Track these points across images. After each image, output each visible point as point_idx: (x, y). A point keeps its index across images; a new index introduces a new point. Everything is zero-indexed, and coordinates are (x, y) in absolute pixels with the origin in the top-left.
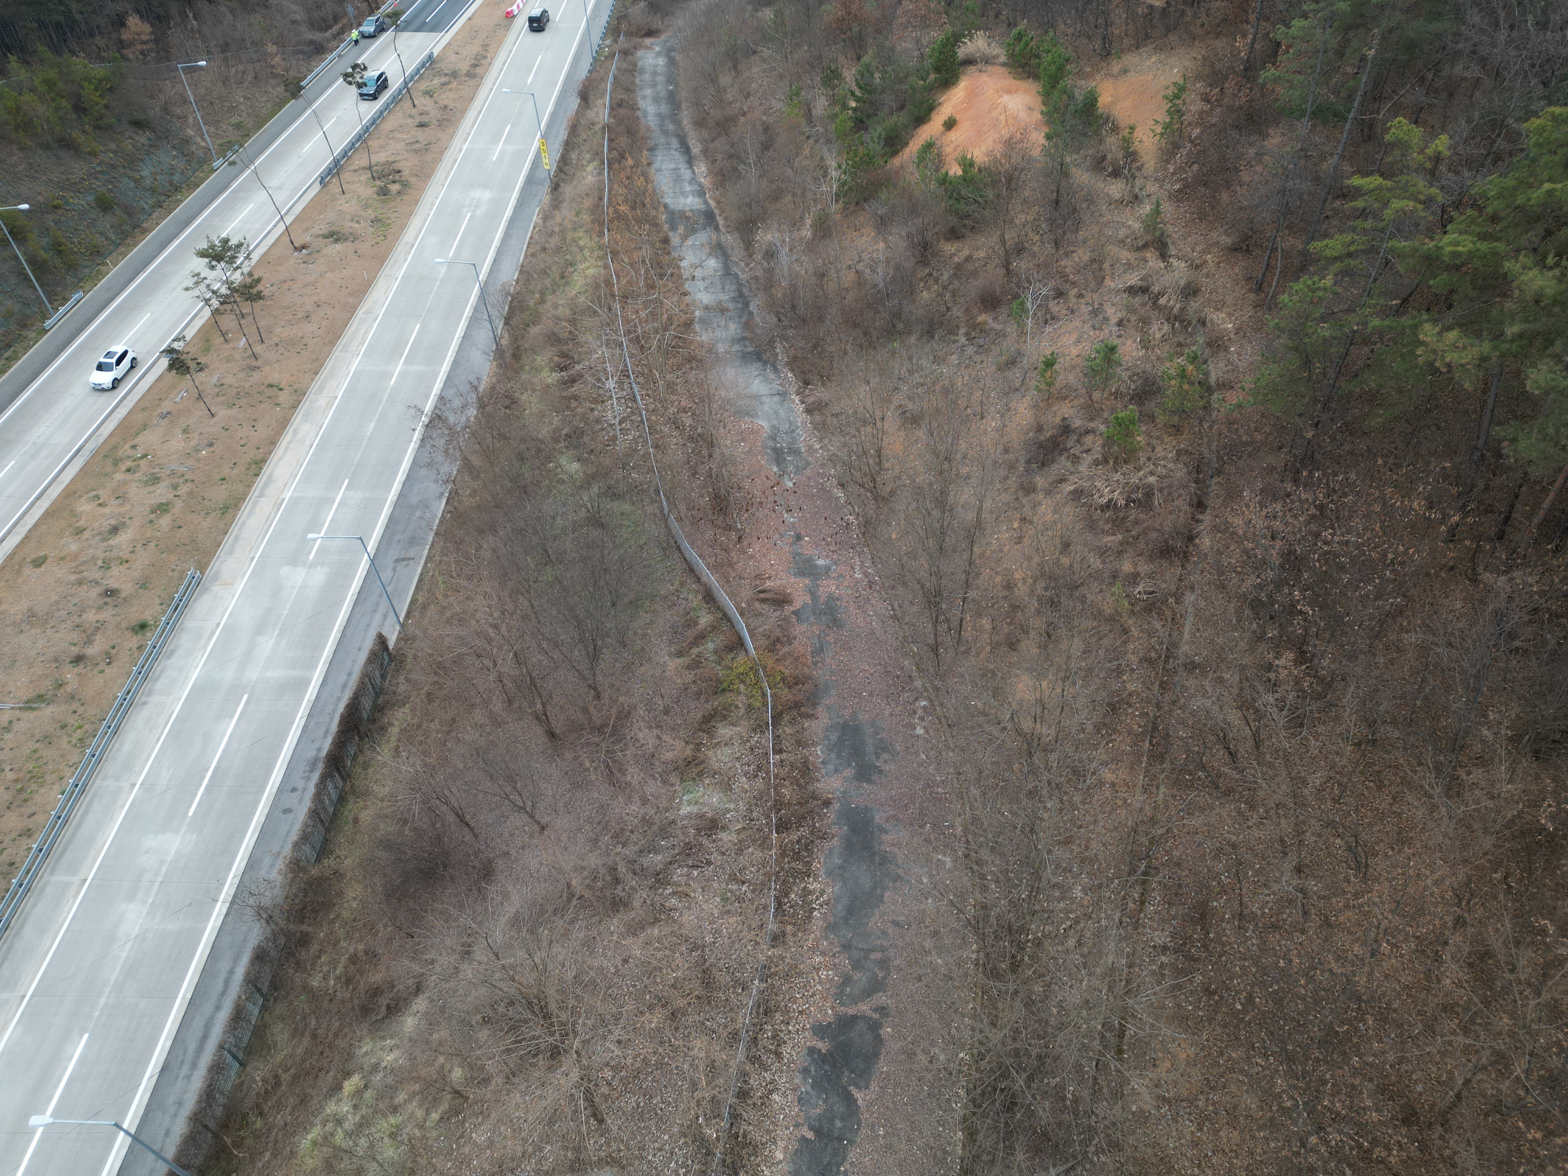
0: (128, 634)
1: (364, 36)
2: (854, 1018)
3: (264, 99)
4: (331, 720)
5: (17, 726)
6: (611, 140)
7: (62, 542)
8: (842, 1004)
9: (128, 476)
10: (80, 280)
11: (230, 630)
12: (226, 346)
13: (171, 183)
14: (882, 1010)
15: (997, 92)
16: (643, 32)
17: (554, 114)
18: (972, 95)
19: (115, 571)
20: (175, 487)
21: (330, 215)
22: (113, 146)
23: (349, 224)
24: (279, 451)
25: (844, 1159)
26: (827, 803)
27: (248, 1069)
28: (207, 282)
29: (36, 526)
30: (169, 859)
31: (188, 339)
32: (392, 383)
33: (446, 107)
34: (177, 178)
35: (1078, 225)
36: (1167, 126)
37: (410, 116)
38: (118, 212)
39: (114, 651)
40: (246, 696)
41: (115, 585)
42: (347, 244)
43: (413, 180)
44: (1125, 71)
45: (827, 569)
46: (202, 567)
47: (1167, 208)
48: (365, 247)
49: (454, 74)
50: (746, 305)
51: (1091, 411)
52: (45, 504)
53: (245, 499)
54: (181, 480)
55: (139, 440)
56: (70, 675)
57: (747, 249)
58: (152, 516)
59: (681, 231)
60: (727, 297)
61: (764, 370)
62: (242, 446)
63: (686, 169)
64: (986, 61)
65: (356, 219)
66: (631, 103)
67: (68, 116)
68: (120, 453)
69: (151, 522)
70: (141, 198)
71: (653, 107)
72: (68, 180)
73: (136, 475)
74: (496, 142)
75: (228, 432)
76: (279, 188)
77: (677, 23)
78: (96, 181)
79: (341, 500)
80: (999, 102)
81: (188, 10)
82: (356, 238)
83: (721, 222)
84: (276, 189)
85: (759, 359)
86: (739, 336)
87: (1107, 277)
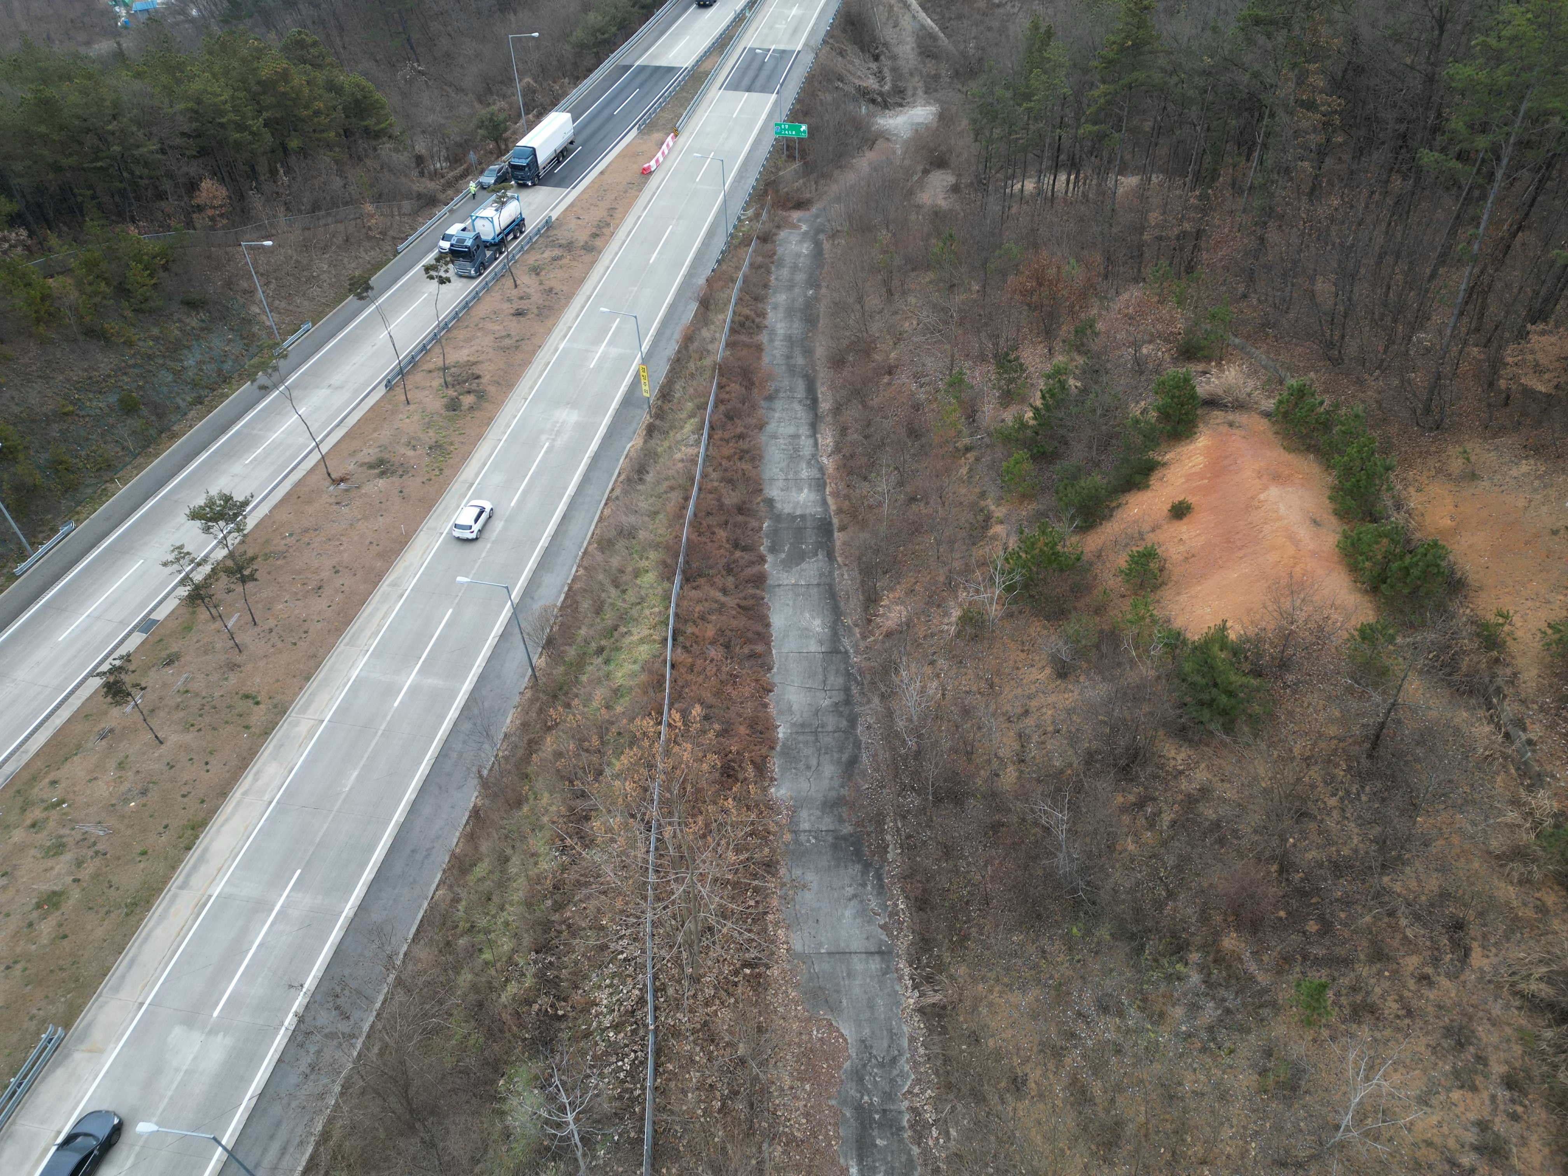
3: (353, 265)
9: (30, 836)
13: (220, 372)
15: (1260, 473)
16: (792, 203)
17: (673, 306)
18: (1216, 468)
20: (79, 864)
21: (385, 434)
22: (155, 331)
23: (402, 450)
24: (228, 808)
32: (396, 704)
33: (551, 290)
34: (227, 367)
37: (509, 300)
38: (145, 414)
42: (395, 479)
43: (492, 389)
44: (1472, 474)
48: (413, 484)
49: (569, 246)
50: (853, 723)
53: (162, 890)
54: (91, 852)
55: (64, 771)
57: (866, 606)
58: (35, 915)
59: (783, 556)
60: (827, 702)
61: (863, 885)
62: (184, 796)
63: (807, 437)
64: (1240, 406)
65: (413, 442)
66: (757, 320)
67: (105, 302)
68: (36, 790)
69: (30, 925)
70: (178, 394)
71: (783, 325)
72: (90, 378)
73: (39, 836)
74: (598, 341)
75: (173, 770)
76: (340, 387)
77: (834, 189)
78: (125, 377)
79: (282, 906)
80: (1262, 497)
81: (278, 165)
82: (406, 472)
83: (838, 544)
84: (336, 388)
85: (858, 855)
86: (834, 794)
87: (1475, 944)
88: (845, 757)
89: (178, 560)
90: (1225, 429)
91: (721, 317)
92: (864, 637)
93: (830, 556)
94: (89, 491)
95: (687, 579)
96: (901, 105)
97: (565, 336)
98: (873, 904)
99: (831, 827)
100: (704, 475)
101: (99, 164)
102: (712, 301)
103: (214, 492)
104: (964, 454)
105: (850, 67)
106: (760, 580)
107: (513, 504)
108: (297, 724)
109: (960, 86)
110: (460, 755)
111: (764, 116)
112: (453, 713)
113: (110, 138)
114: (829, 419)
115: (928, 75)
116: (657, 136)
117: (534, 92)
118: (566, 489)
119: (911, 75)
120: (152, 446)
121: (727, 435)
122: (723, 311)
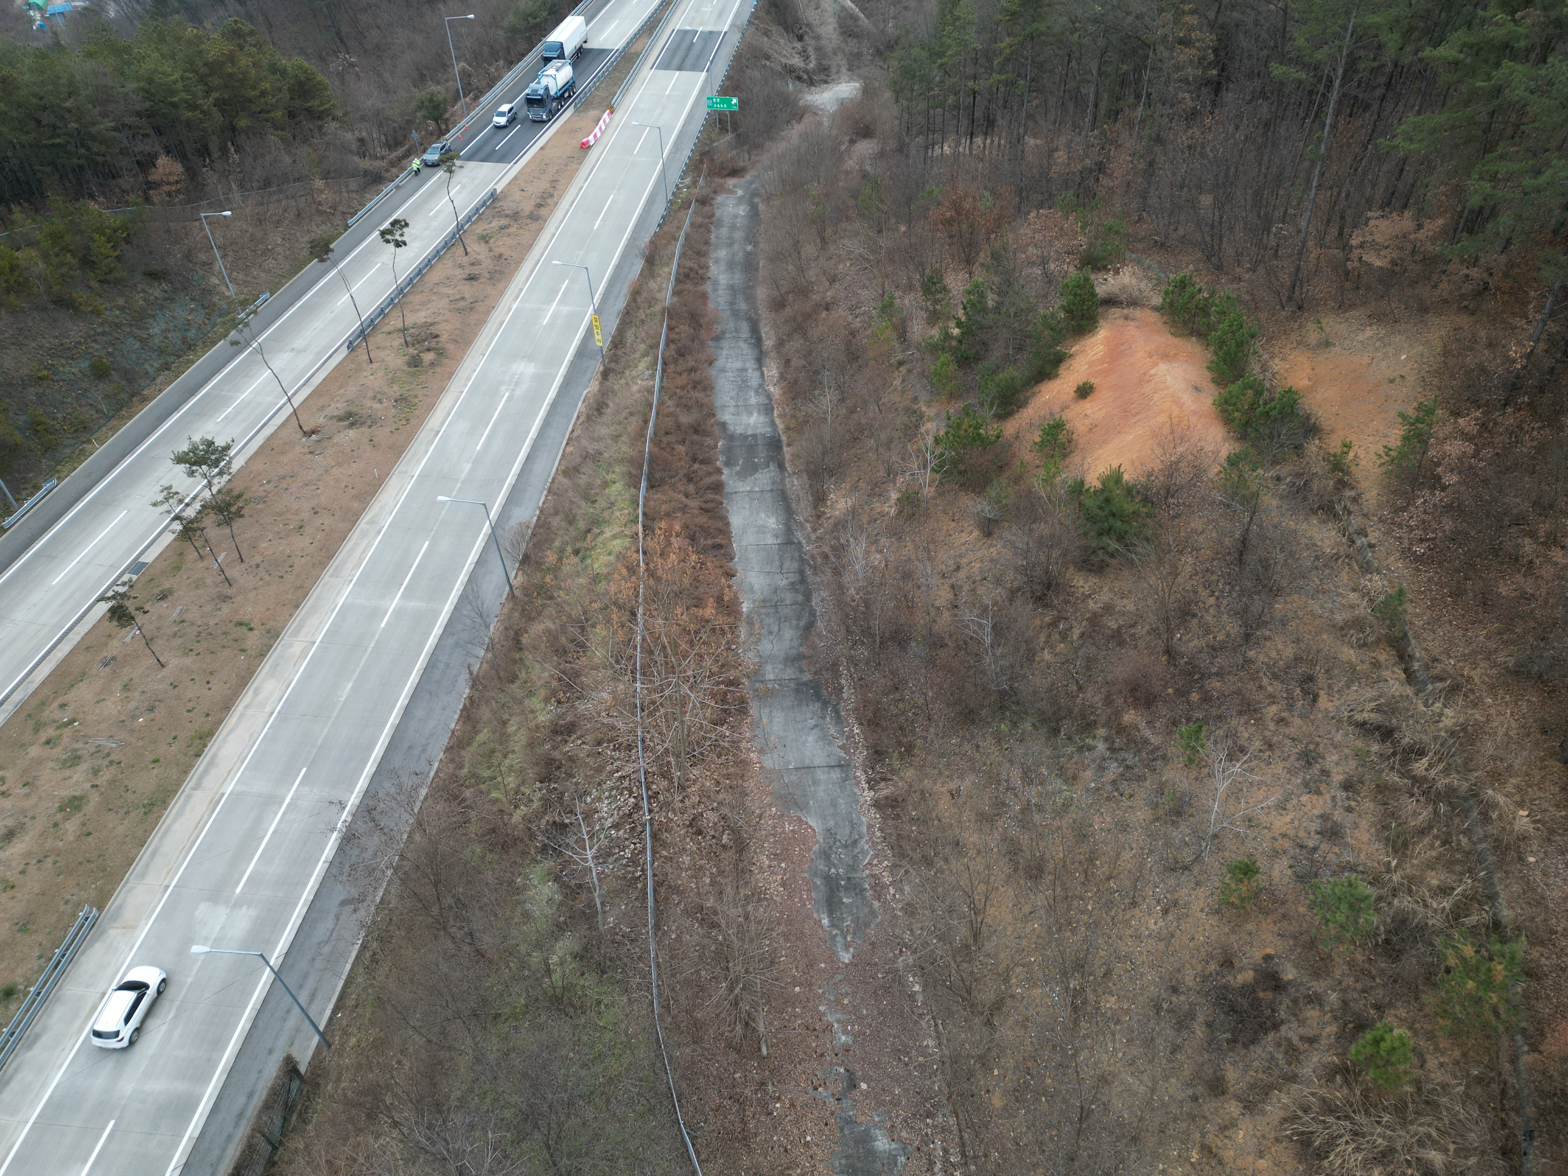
3: (306, 239)
6: (670, 329)
9: (46, 751)
12: (199, 565)
13: (184, 340)
15: (1150, 355)
16: (726, 172)
17: (619, 268)
18: (1116, 353)
20: (96, 772)
21: (351, 390)
22: (121, 301)
23: (369, 403)
24: (232, 720)
32: (383, 625)
33: (500, 256)
34: (192, 334)
36: (1403, 455)
37: (461, 266)
38: (116, 378)
40: (112, 1123)
42: (364, 429)
43: (451, 347)
44: (1327, 344)
46: (103, 899)
48: (382, 434)
49: (515, 216)
53: (176, 792)
54: (106, 762)
55: (72, 696)
57: (816, 504)
58: (59, 816)
59: (738, 468)
60: (785, 582)
61: (823, 717)
62: (189, 711)
63: (754, 370)
64: (1134, 303)
65: (379, 396)
66: (701, 272)
67: (71, 273)
68: (46, 713)
69: (56, 825)
70: (146, 360)
71: (725, 276)
72: (62, 345)
73: (55, 750)
74: (549, 301)
75: (176, 690)
76: (303, 351)
77: (765, 159)
78: (94, 345)
79: (292, 799)
80: (1152, 372)
81: (229, 144)
82: (374, 422)
83: (788, 457)
84: (299, 352)
85: (818, 696)
86: (794, 651)
87: (1322, 693)
88: (803, 623)
89: (167, 499)
90: (1121, 322)
91: (666, 270)
92: (814, 530)
93: (781, 467)
94: (68, 451)
95: (651, 486)
96: (826, 82)
97: (517, 297)
98: (832, 731)
99: (793, 677)
100: (661, 403)
101: (58, 141)
102: (657, 258)
103: (197, 438)
104: (897, 368)
105: (776, 46)
106: (718, 487)
107: (478, 448)
108: (291, 646)
109: (881, 64)
110: (447, 666)
111: (695, 93)
112: (437, 630)
113: (67, 115)
114: (773, 354)
115: (851, 54)
116: (593, 113)
117: (470, 76)
118: (528, 432)
119: (835, 53)
120: (125, 409)
121: (679, 369)
122: (668, 264)
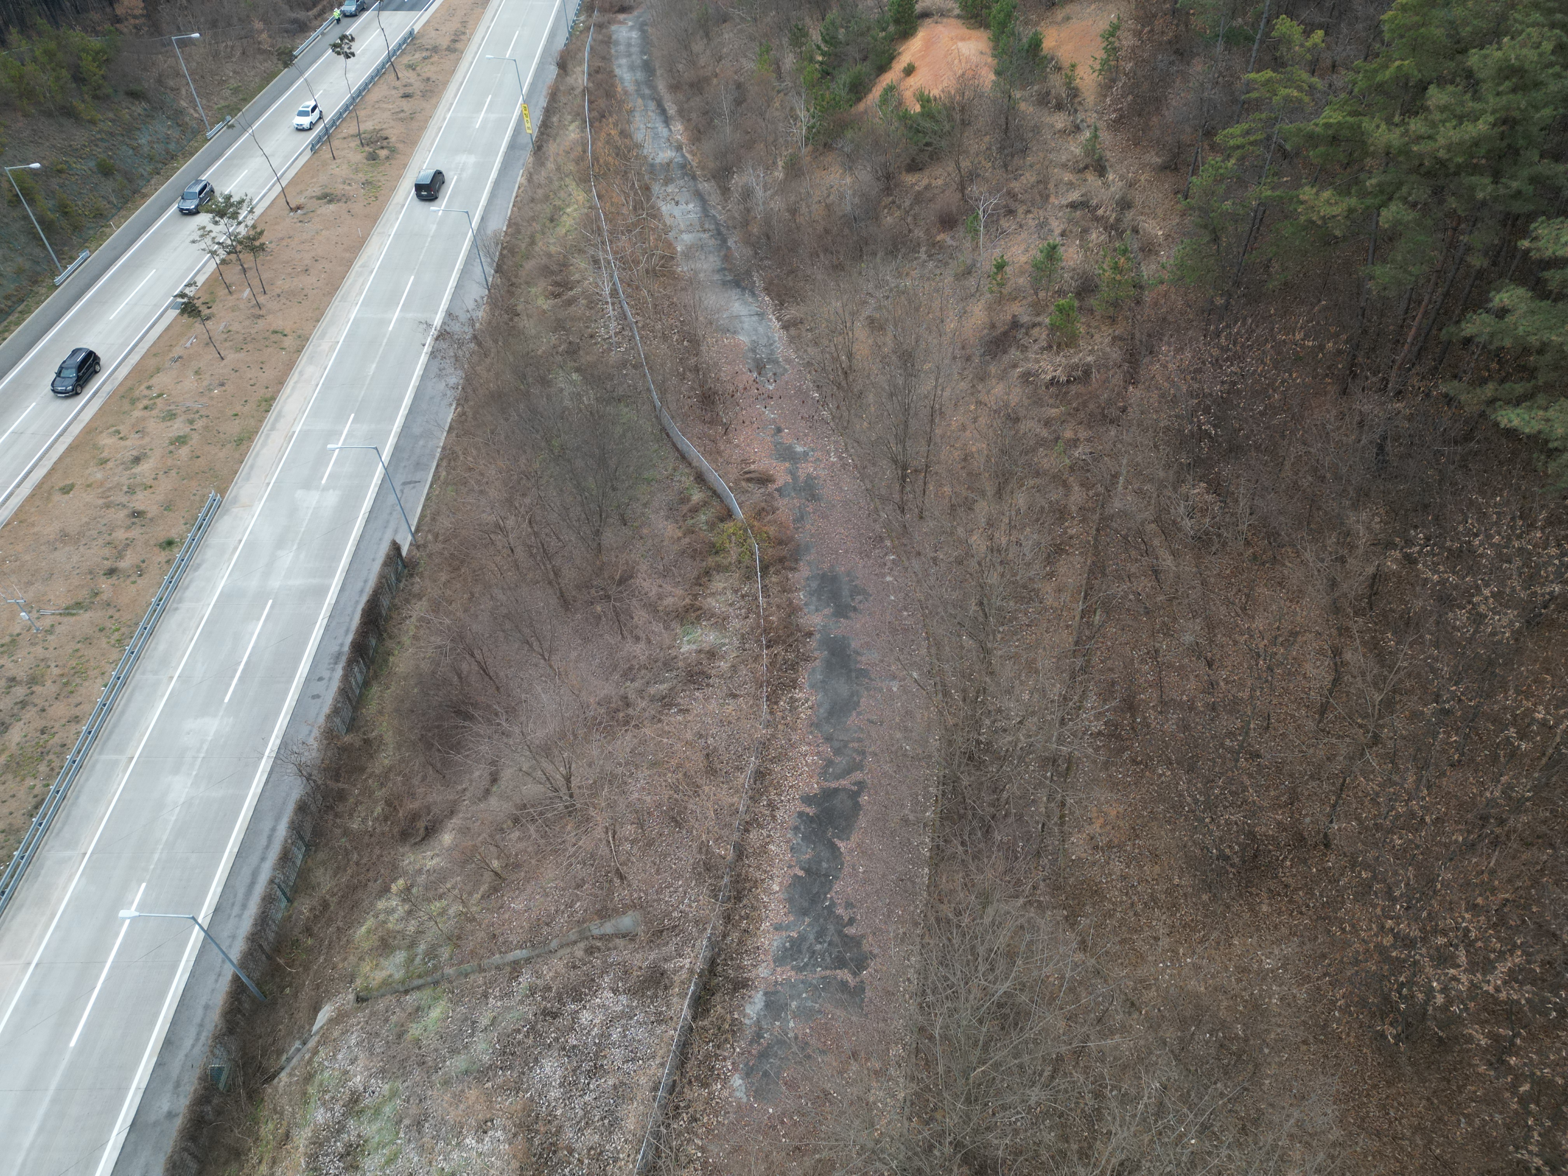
0: (156, 550)
1: (345, 15)
2: (836, 790)
3: (252, 73)
4: (351, 620)
5: (58, 629)
6: (591, 102)
7: (88, 472)
8: (826, 780)
9: (146, 413)
10: (86, 241)
11: (251, 546)
12: (230, 297)
13: (166, 150)
14: (861, 785)
15: (952, 39)
16: (616, 9)
17: (533, 85)
18: (929, 44)
19: (140, 495)
20: (191, 422)
21: (323, 178)
22: (111, 115)
23: (341, 186)
24: (288, 388)
25: (830, 889)
26: (810, 634)
27: (296, 904)
28: (213, 235)
29: (60, 459)
30: (210, 738)
31: (199, 284)
32: (390, 328)
33: (428, 79)
34: (172, 146)
35: (1024, 151)
36: (1104, 63)
37: (395, 88)
38: (119, 177)
39: (144, 565)
40: (270, 602)
41: (140, 507)
42: (340, 204)
43: (400, 146)
44: (1068, 18)
45: (806, 454)
46: (222, 491)
47: (1105, 136)
48: (357, 207)
49: (435, 49)
50: (724, 241)
51: (1038, 308)
52: (67, 440)
53: (257, 433)
54: (197, 416)
55: (154, 381)
56: (105, 585)
57: (723, 194)
58: (172, 448)
59: (661, 180)
60: (706, 236)
61: (743, 295)
62: (251, 386)
63: (663, 127)
64: (941, 14)
65: (348, 182)
66: (608, 70)
67: (68, 85)
68: (137, 393)
69: (171, 453)
70: (139, 165)
71: (629, 75)
72: (70, 146)
73: (153, 412)
74: (478, 110)
75: (238, 373)
78: (96, 148)
79: (349, 431)
80: (953, 48)
82: (348, 199)
83: (698, 172)
85: (738, 286)
86: (719, 267)
91: (579, 69)
93: (693, 178)
94: (91, 232)
98: (750, 300)
99: (720, 278)
100: (594, 142)
102: (568, 63)
106: (647, 191)
108: (320, 345)
114: (677, 117)
118: (479, 202)
122: (581, 63)
